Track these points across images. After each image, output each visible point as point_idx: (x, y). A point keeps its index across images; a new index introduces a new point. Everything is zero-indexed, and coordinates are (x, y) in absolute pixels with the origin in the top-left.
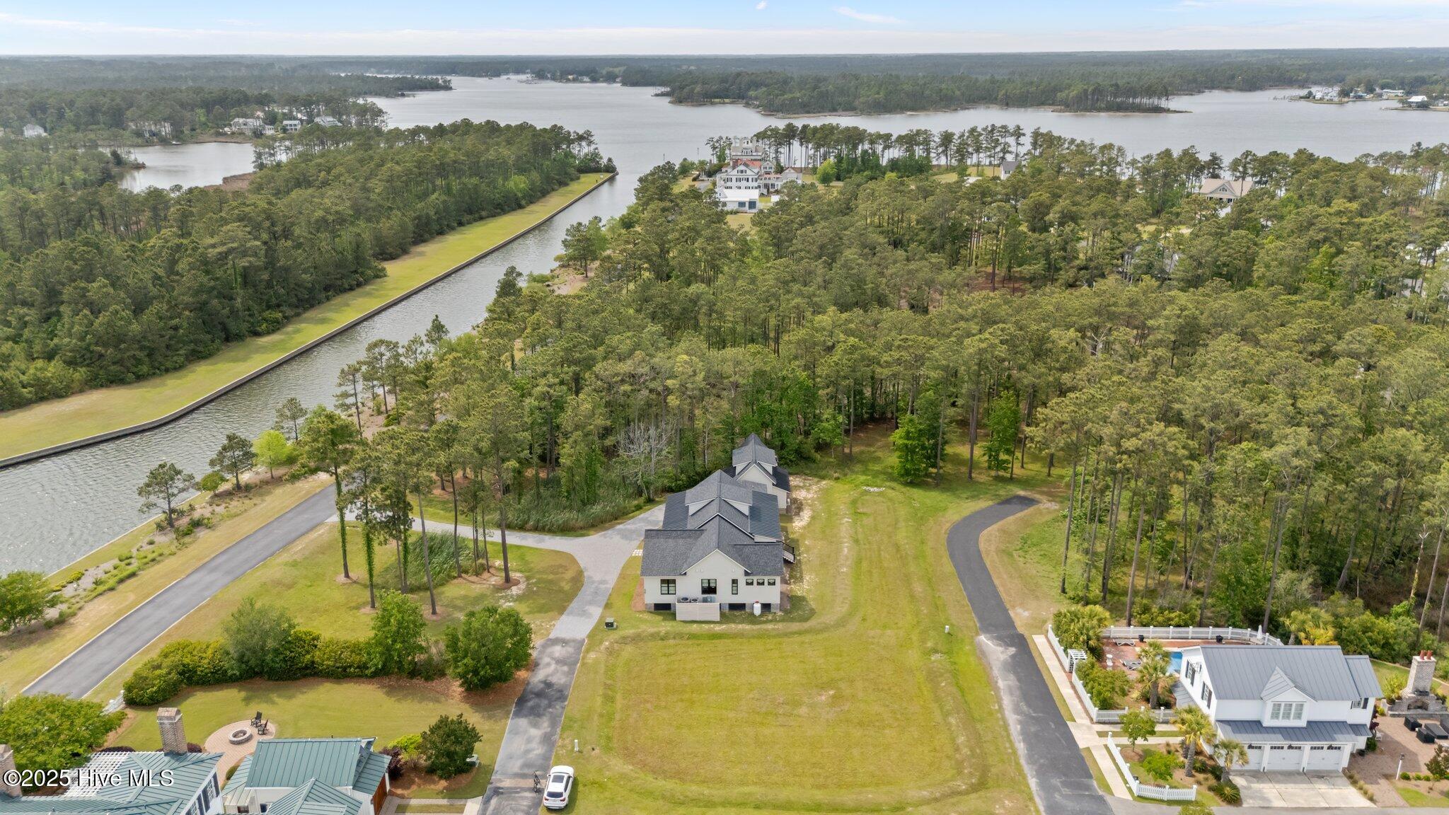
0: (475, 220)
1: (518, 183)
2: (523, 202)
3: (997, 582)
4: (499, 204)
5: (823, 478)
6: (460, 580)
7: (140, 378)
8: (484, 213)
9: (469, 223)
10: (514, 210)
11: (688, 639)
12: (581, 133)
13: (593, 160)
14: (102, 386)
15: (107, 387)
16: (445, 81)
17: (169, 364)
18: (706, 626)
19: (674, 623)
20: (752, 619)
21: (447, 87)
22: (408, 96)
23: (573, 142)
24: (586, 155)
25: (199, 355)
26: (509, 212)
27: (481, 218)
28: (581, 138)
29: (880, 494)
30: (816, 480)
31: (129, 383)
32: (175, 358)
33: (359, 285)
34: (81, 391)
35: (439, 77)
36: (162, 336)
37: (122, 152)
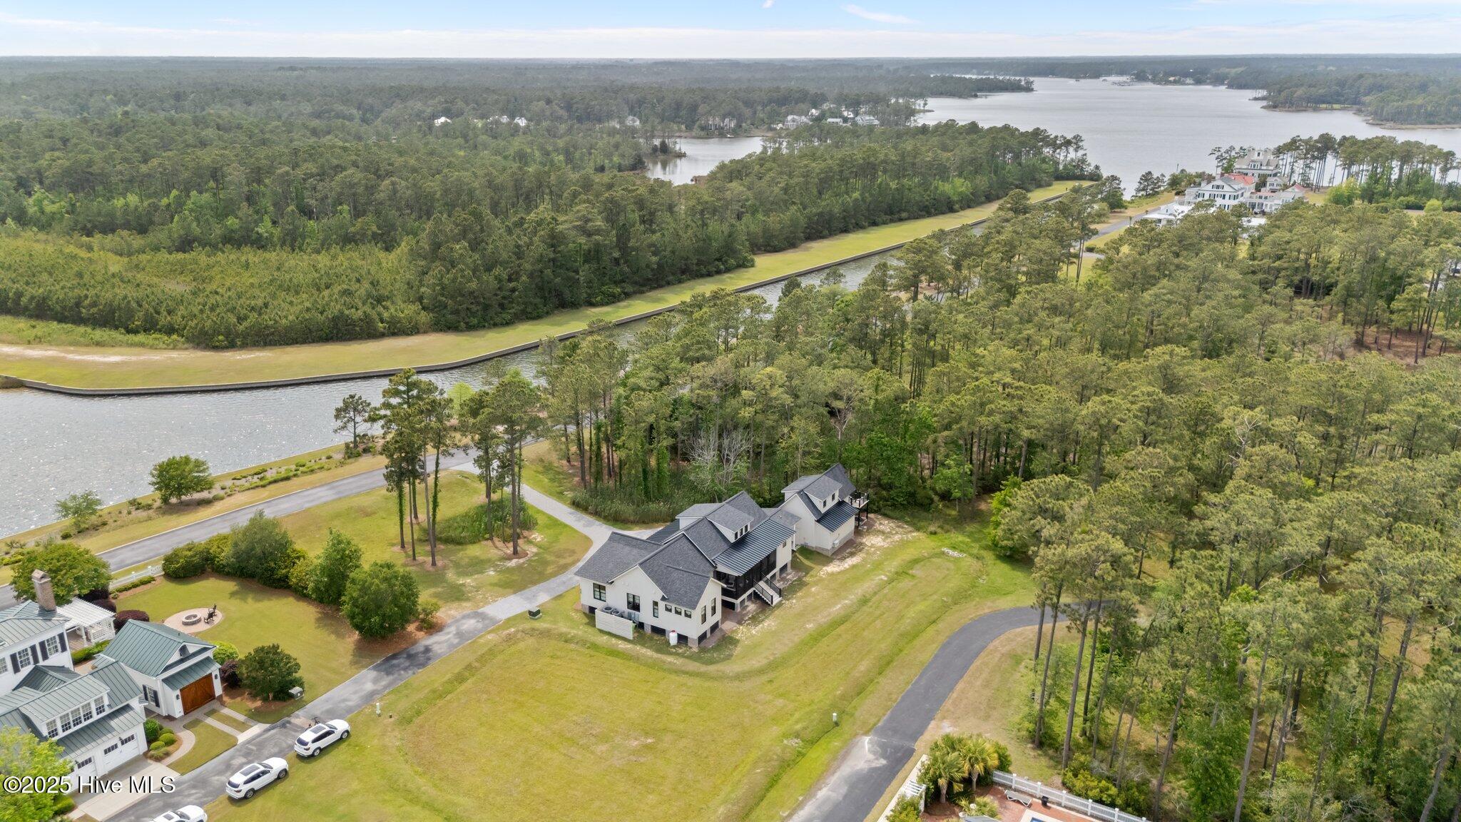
0: (892, 221)
1: (957, 186)
2: (957, 206)
3: (960, 686)
4: (926, 207)
5: (918, 530)
6: (489, 543)
7: (470, 328)
8: (904, 215)
9: (885, 223)
10: (943, 213)
11: (589, 648)
12: (1069, 137)
13: (1077, 166)
14: (441, 330)
15: (445, 331)
16: (1028, 83)
17: (498, 320)
18: (614, 640)
19: (590, 630)
20: (664, 648)
21: (1028, 89)
22: (981, 97)
23: (1060, 147)
24: (1072, 160)
25: (530, 315)
26: (936, 215)
27: (901, 220)
28: (1068, 143)
29: (956, 560)
30: (910, 529)
31: (461, 331)
32: (504, 315)
33: (719, 272)
34: (425, 332)
35: (1023, 78)
36: (496, 295)
37: (669, 142)
